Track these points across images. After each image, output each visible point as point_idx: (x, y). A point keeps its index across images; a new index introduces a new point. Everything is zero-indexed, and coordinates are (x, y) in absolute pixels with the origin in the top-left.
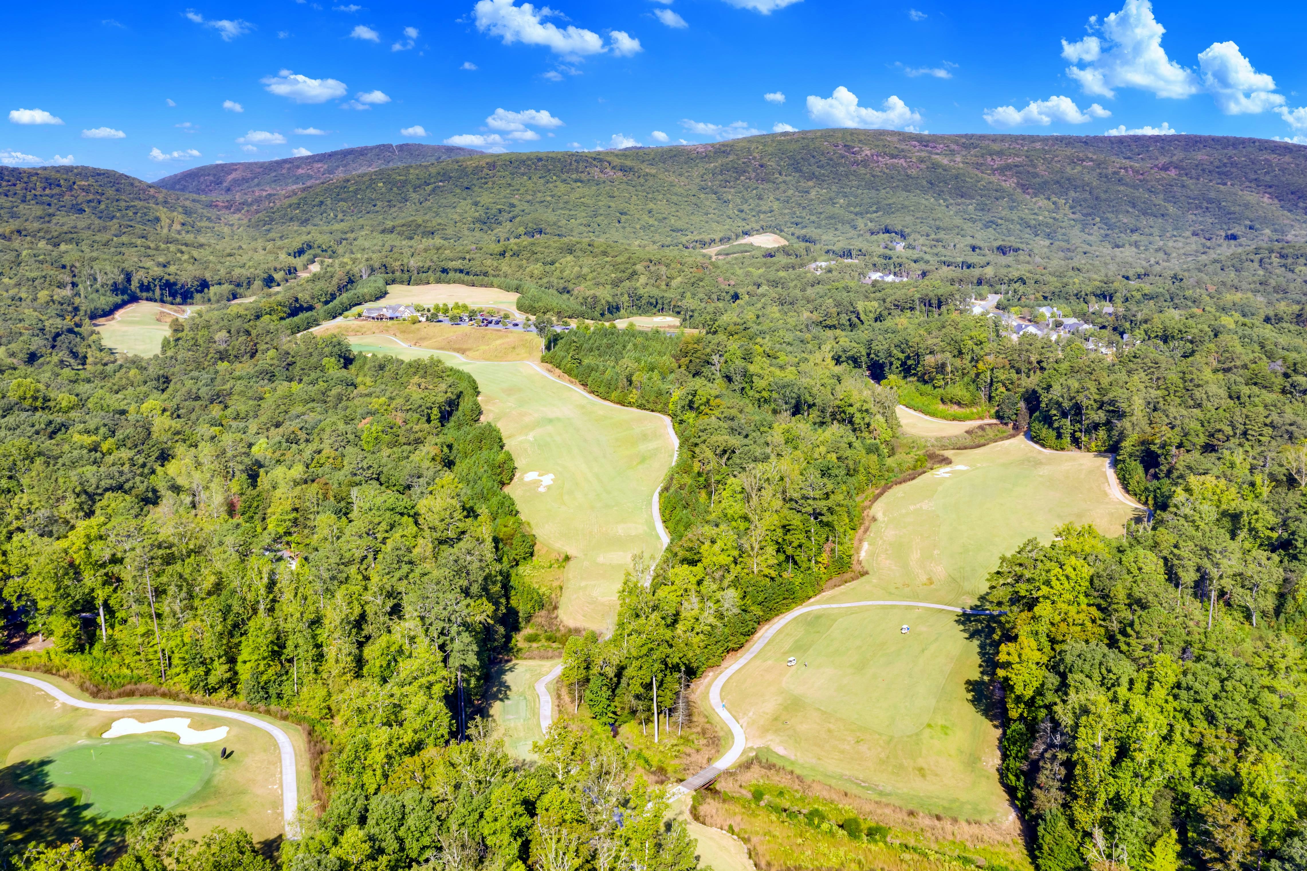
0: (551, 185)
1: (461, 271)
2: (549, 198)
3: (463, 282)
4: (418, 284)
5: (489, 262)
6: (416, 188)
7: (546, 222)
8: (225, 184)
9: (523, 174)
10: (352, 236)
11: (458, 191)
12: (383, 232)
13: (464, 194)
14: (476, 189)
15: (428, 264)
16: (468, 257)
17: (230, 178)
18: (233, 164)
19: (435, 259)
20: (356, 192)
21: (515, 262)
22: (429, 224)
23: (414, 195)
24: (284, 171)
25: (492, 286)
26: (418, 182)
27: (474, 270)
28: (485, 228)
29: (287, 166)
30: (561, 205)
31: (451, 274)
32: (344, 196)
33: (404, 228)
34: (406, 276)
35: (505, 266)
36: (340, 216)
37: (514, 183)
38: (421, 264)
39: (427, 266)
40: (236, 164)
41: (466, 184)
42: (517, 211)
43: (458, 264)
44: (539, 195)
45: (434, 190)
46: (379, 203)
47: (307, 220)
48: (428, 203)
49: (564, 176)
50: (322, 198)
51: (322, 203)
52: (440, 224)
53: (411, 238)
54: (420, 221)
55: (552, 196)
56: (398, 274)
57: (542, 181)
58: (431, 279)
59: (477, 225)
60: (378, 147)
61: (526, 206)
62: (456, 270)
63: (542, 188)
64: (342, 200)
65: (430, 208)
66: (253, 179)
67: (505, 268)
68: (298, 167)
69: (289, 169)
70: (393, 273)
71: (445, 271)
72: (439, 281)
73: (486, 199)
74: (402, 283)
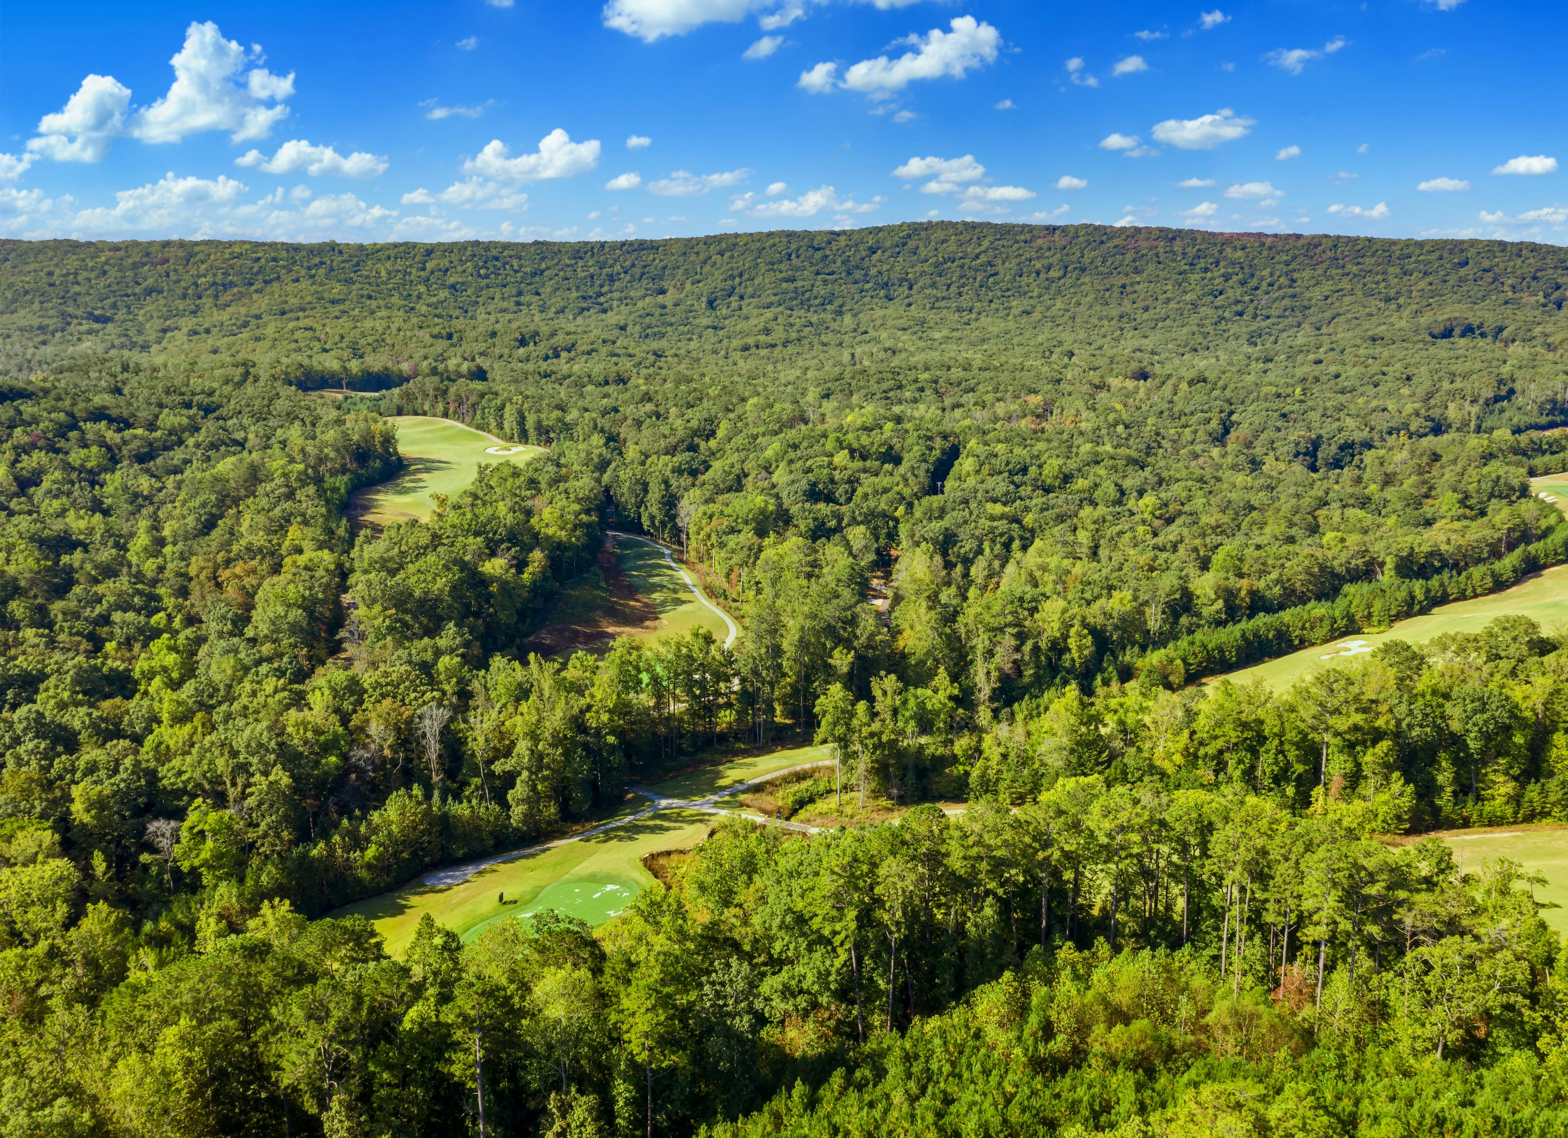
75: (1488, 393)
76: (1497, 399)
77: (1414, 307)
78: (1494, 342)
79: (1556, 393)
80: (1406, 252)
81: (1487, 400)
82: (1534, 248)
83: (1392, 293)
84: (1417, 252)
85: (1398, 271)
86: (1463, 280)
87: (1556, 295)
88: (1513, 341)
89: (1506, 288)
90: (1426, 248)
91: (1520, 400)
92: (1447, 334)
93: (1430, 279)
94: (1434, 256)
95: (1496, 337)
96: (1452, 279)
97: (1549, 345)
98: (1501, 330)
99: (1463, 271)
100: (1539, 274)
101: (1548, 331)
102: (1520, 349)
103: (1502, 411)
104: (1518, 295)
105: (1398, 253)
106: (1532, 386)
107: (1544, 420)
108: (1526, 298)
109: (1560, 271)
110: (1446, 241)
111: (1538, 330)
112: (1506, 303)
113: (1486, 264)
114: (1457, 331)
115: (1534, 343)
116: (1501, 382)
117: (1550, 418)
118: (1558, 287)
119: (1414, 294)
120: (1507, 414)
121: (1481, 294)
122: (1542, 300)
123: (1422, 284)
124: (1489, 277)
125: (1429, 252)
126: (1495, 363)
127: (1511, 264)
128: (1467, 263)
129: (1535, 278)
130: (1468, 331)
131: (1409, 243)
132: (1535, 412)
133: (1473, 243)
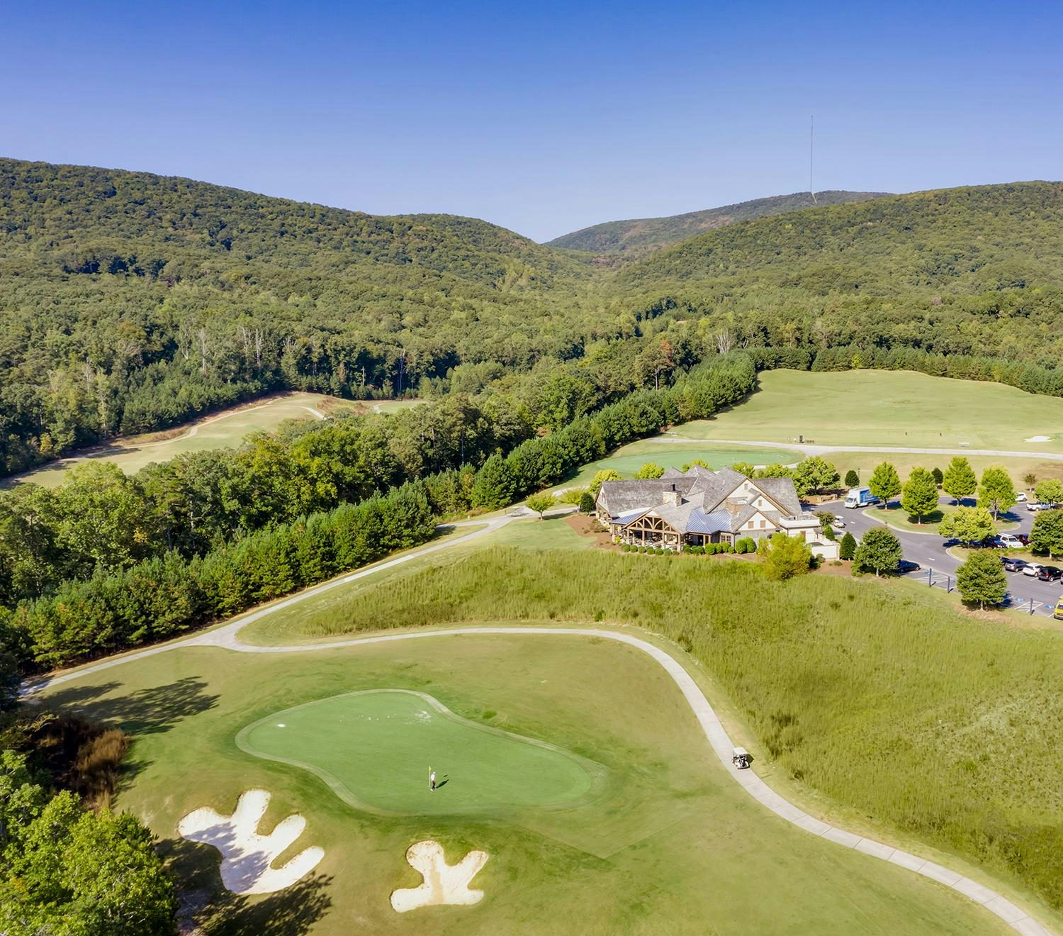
0: (1028, 224)
1: (917, 344)
2: (1028, 240)
3: (922, 368)
4: (827, 369)
5: (972, 326)
6: (835, 230)
7: (1031, 270)
8: (620, 243)
9: (987, 209)
10: (740, 290)
11: (894, 232)
12: (784, 284)
13: (903, 236)
14: (920, 229)
15: (851, 327)
16: (927, 316)
17: (627, 235)
18: (633, 221)
19: (863, 318)
20: (755, 237)
21: (1026, 326)
22: (853, 273)
23: (832, 239)
24: (686, 226)
25: (988, 376)
26: (839, 223)
27: (943, 341)
28: (934, 280)
29: (690, 220)
30: (1047, 249)
31: (897, 350)
32: (739, 242)
33: (815, 279)
34: (804, 353)
35: (1008, 334)
36: (732, 267)
37: (974, 220)
38: (835, 328)
39: (847, 331)
40: (636, 221)
41: (905, 224)
42: (982, 256)
43: (909, 329)
44: (1014, 235)
45: (860, 232)
46: (784, 250)
47: (688, 273)
48: (852, 250)
49: (1048, 211)
50: (711, 245)
51: (710, 250)
52: (867, 274)
53: (824, 294)
54: (838, 267)
55: (1033, 237)
56: (790, 347)
57: (1014, 217)
58: (856, 359)
59: (923, 276)
60: (794, 195)
61: (995, 250)
62: (905, 342)
63: (1016, 227)
64: (736, 247)
65: (853, 256)
66: (651, 236)
67: (1008, 339)
68: (701, 221)
69: (691, 223)
70: (780, 343)
71: (882, 342)
72: (870, 364)
73: (935, 240)
74: (795, 365)
75: (128, 348)
76: (148, 358)
77: (48, 238)
78: (154, 280)
79: (241, 345)
80: (33, 174)
81: (129, 360)
82: (190, 184)
83: (18, 220)
84: (49, 175)
85: (24, 194)
86: (110, 212)
87: (222, 234)
88: (179, 279)
89: (165, 224)
90: (61, 173)
91: (185, 358)
92: (91, 268)
93: (69, 207)
94: (72, 182)
95: (155, 274)
96: (98, 209)
97: (223, 284)
98: (160, 265)
99: (109, 202)
100: (199, 211)
101: (218, 266)
102: (186, 287)
103: (158, 379)
104: (180, 232)
105: (24, 175)
106: (202, 334)
107: (229, 390)
108: (190, 236)
109: (222, 209)
110: (86, 168)
111: (206, 265)
112: (167, 239)
113: (137, 196)
114: (104, 266)
115: (203, 280)
116: (150, 329)
117: (239, 385)
118: (223, 227)
119: (47, 223)
120: (168, 385)
121: (135, 228)
122: (208, 238)
123: (59, 212)
124: (142, 210)
125: (65, 177)
126: (146, 302)
127: (166, 197)
128: (115, 193)
129: (196, 215)
130: (118, 266)
131: (37, 166)
132: (214, 376)
133: (119, 173)
